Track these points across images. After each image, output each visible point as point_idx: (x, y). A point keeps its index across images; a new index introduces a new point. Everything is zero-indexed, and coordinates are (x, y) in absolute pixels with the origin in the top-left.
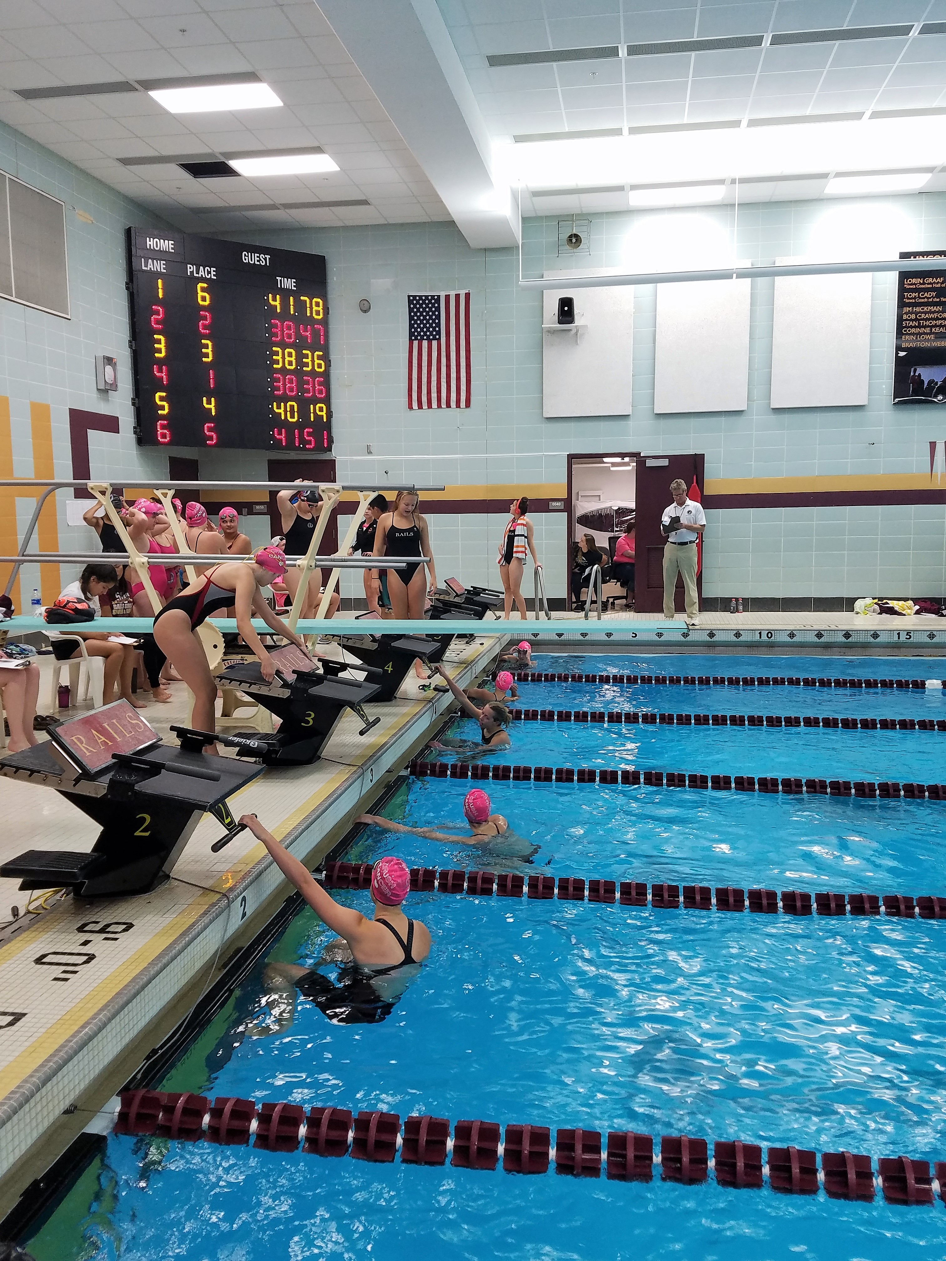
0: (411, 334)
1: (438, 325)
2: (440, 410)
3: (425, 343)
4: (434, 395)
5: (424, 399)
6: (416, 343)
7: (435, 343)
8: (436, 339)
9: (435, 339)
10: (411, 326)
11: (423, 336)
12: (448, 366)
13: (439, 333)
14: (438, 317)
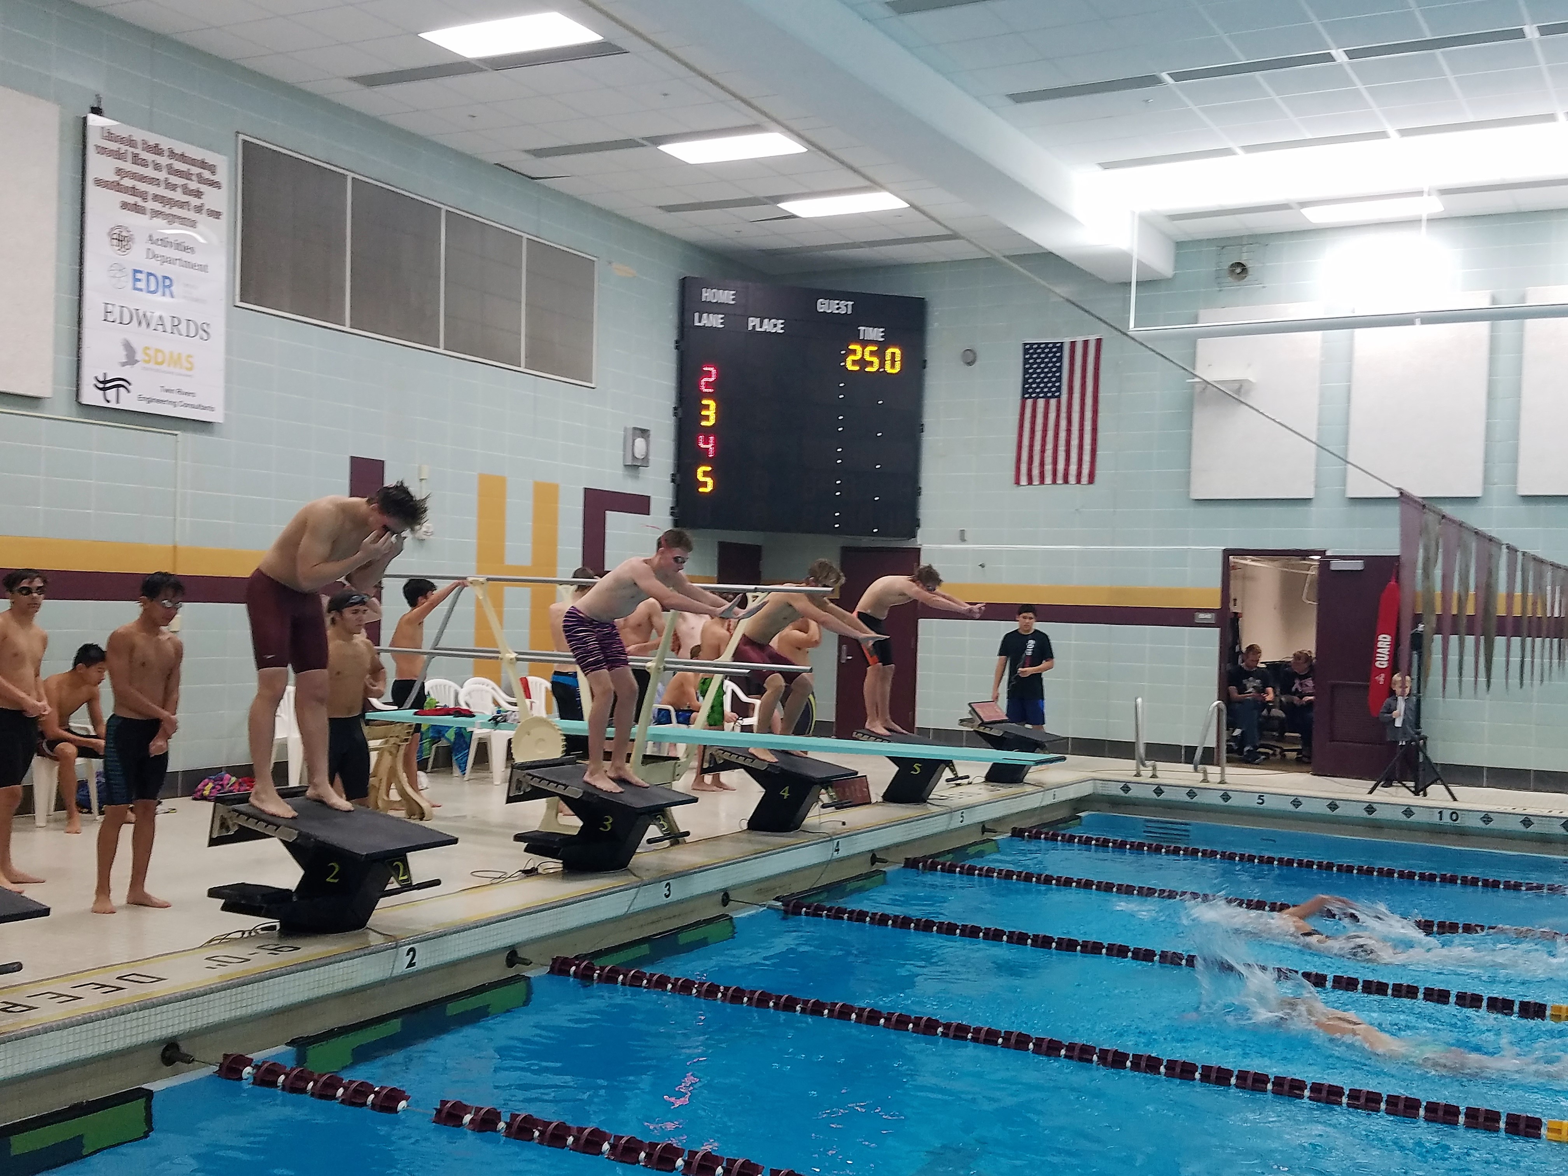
0: (1025, 391)
1: (1059, 379)
2: (1053, 486)
3: (1041, 402)
4: (1048, 468)
5: (1036, 472)
6: (1029, 402)
7: (1053, 402)
8: (1056, 397)
9: (1053, 397)
10: (1025, 381)
11: (1039, 393)
12: (1069, 431)
13: (1059, 389)
14: (1060, 369)
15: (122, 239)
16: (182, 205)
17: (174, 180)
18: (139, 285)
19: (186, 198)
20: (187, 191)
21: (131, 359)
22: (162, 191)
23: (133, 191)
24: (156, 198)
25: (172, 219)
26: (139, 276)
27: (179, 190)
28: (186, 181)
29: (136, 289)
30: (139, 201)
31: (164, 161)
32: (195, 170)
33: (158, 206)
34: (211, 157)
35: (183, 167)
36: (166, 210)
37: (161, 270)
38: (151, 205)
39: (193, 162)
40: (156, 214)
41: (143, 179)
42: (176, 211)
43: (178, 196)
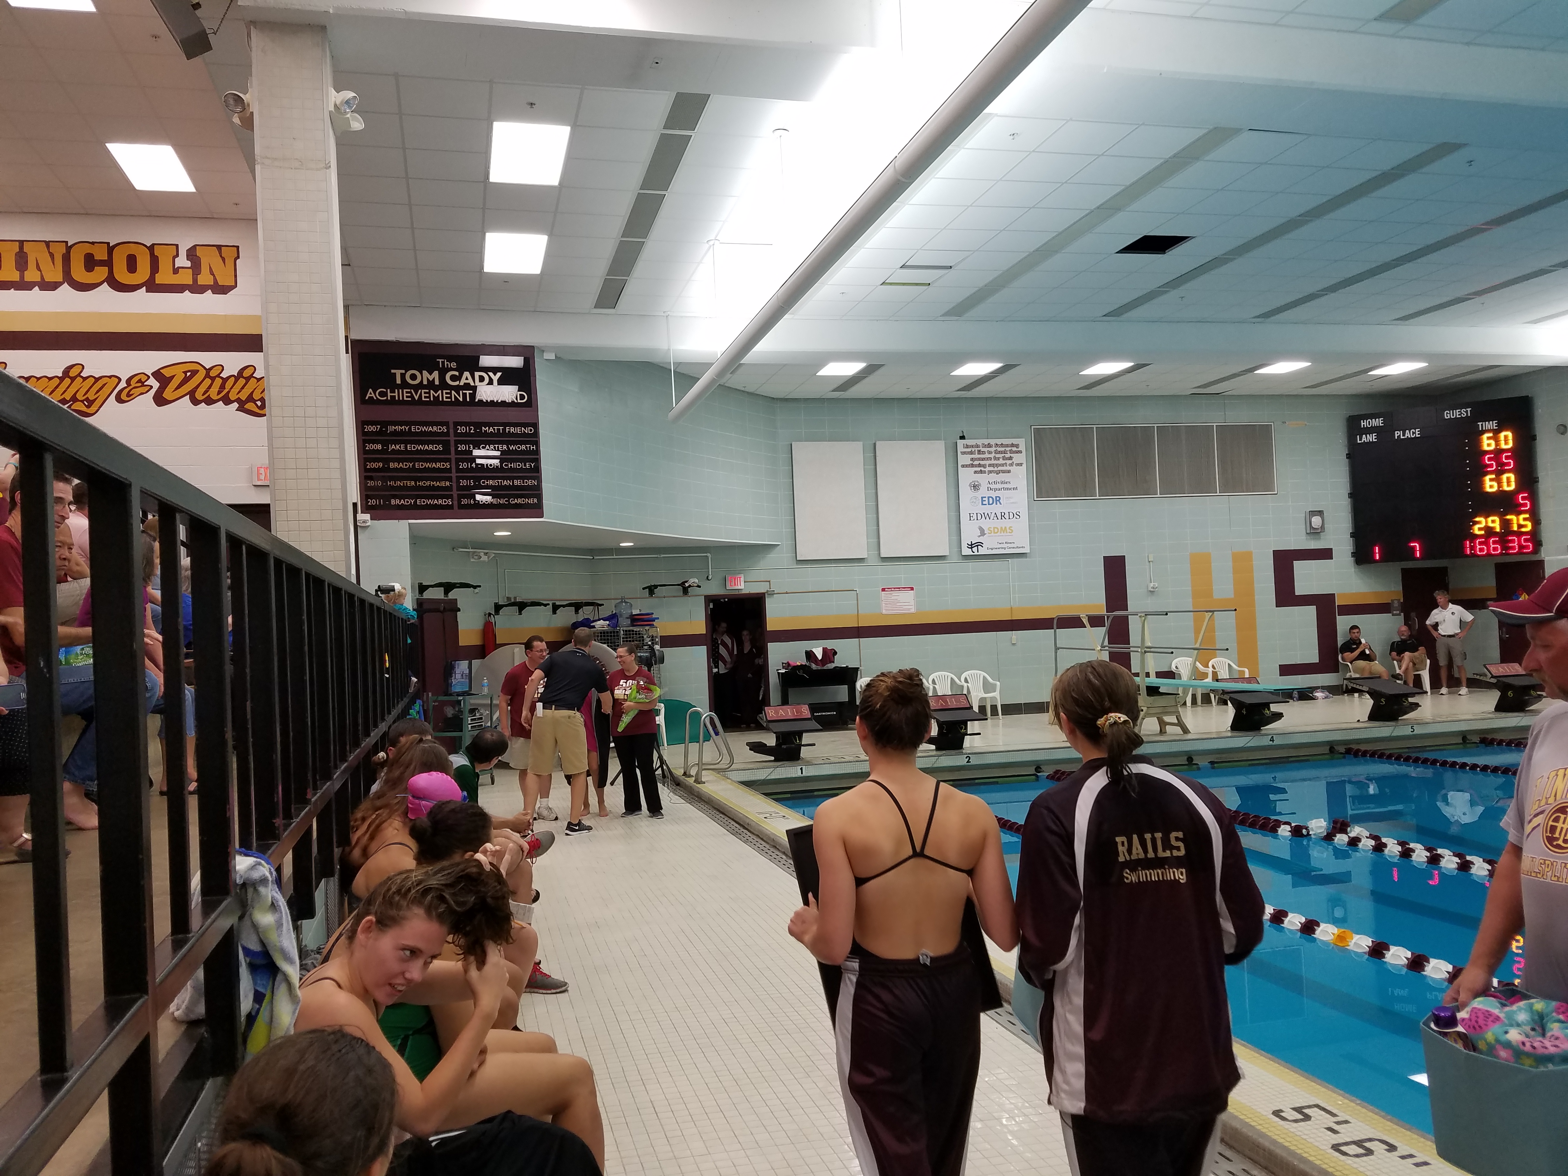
15: (975, 487)
16: (1003, 465)
17: (997, 456)
18: (984, 503)
19: (1004, 462)
20: (1004, 458)
21: (983, 533)
22: (993, 462)
23: (979, 465)
24: (990, 465)
25: (998, 473)
26: (984, 499)
27: (1001, 459)
28: (1003, 455)
29: (983, 504)
30: (982, 469)
31: (993, 449)
32: (1008, 449)
33: (991, 469)
34: (1015, 441)
35: (1003, 449)
36: (996, 469)
37: (994, 494)
38: (988, 469)
39: (1007, 446)
40: (990, 472)
41: (983, 459)
42: (1000, 468)
43: (1001, 461)
